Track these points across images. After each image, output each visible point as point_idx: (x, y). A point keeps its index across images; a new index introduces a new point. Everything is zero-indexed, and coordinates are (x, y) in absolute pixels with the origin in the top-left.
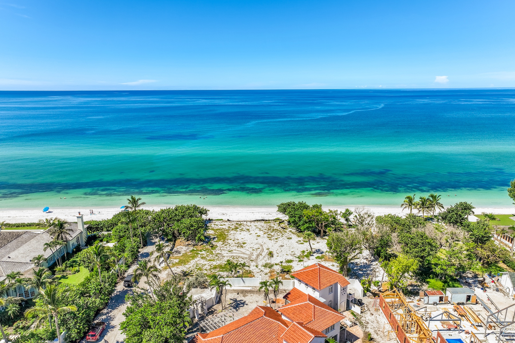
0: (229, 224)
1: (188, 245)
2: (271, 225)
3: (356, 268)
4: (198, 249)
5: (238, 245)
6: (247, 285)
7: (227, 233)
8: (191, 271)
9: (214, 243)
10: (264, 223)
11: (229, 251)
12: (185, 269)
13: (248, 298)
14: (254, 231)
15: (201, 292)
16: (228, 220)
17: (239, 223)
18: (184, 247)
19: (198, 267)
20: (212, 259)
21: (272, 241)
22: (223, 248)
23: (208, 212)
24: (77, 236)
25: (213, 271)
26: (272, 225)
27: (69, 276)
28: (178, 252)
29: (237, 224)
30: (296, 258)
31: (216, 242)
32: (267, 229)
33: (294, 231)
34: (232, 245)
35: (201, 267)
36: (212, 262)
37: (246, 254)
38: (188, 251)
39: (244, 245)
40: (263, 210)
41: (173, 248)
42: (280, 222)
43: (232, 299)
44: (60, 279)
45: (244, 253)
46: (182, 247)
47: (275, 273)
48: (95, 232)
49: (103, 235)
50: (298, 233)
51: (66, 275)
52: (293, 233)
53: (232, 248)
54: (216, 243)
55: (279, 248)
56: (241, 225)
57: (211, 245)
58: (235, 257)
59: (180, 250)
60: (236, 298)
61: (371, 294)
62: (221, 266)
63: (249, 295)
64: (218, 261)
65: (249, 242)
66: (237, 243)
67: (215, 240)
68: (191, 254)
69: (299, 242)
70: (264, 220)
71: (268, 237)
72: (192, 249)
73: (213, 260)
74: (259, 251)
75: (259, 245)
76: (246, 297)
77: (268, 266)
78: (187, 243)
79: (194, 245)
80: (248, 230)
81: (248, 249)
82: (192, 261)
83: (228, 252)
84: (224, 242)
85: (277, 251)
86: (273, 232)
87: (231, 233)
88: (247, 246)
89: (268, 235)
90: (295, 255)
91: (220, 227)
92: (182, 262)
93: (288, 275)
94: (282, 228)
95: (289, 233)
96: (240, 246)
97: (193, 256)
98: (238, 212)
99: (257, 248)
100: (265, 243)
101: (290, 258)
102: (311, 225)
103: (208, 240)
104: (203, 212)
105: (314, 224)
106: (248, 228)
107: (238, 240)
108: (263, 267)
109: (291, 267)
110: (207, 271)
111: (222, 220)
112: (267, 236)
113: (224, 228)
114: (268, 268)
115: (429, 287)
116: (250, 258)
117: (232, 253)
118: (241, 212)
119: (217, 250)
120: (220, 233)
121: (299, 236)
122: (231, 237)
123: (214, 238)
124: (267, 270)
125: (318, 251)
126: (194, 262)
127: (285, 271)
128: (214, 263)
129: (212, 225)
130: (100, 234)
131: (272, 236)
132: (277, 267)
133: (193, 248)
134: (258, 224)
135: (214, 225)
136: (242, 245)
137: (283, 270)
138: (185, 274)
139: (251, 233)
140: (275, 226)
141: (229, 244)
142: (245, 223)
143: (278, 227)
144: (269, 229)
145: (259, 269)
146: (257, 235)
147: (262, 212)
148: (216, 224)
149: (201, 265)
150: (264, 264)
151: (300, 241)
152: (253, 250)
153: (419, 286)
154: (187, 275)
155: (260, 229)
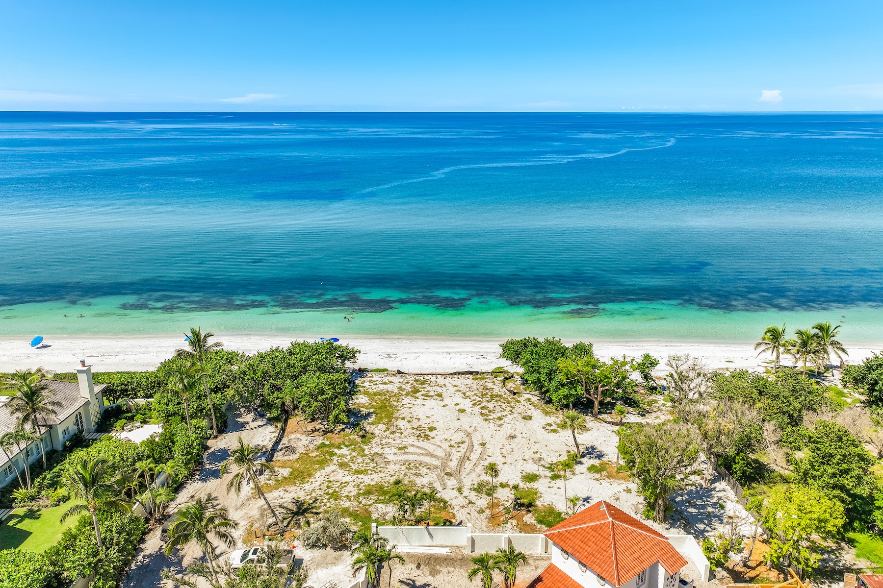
0: (401, 380)
1: (313, 431)
2: (487, 384)
3: (679, 499)
4: (333, 442)
5: (418, 433)
6: (439, 544)
7: (395, 404)
8: (316, 500)
9: (368, 428)
10: (473, 379)
11: (400, 449)
12: (302, 495)
13: (442, 580)
14: (453, 398)
15: (335, 561)
16: (398, 370)
17: (422, 378)
18: (304, 438)
19: (331, 491)
20: (363, 469)
21: (492, 424)
22: (387, 440)
23: (357, 355)
24: (77, 412)
25: (364, 501)
26: (490, 385)
27: (44, 511)
28: (291, 450)
29: (417, 381)
30: (544, 469)
31: (372, 424)
32: (479, 395)
33: (535, 399)
34: (406, 433)
35: (337, 490)
36: (362, 476)
37: (435, 456)
38: (311, 446)
39: (432, 434)
40: (469, 346)
41: (280, 440)
42: (506, 379)
43: (405, 580)
44: (22, 518)
45: (431, 455)
46: (299, 436)
47: (501, 508)
48: (120, 400)
49: (138, 405)
50: (544, 406)
51: (37, 508)
52: (533, 404)
53: (405, 439)
54: (373, 427)
55: (506, 442)
56: (423, 383)
57: (361, 433)
58: (412, 465)
59: (295, 445)
60: (413, 578)
61: (725, 573)
62: (381, 487)
63: (444, 570)
64: (374, 476)
65: (443, 426)
66: (417, 429)
67: (371, 420)
68: (317, 456)
69: (548, 427)
70: (471, 373)
71: (482, 414)
72: (320, 442)
73: (365, 472)
74: (463, 448)
75: (463, 433)
76: (438, 577)
77: (484, 490)
78: (310, 427)
79: (325, 433)
80: (440, 395)
81: (439, 443)
82: (318, 474)
83: (396, 451)
84: (389, 424)
85: (504, 451)
86: (493, 402)
87: (404, 402)
88: (438, 436)
89: (483, 408)
90: (542, 462)
91: (382, 387)
92: (299, 476)
93: (530, 515)
94: (510, 391)
95: (526, 404)
96: (422, 435)
97: (323, 460)
98: (419, 350)
99: (459, 441)
100: (475, 430)
101: (532, 468)
102: (573, 392)
103: (355, 418)
104: (348, 355)
105: (580, 390)
106: (439, 390)
107: (419, 419)
108: (474, 493)
109: (536, 493)
110: (350, 500)
111: (386, 370)
112: (480, 411)
113: (390, 389)
114: (484, 496)
115: (858, 556)
116: (444, 465)
117: (406, 453)
118: (425, 350)
119: (374, 445)
120: (382, 401)
121: (547, 413)
122: (404, 412)
123: (369, 415)
124: (483, 501)
125: (591, 451)
126: (324, 475)
127: (522, 505)
128: (367, 479)
129: (364, 383)
130: (130, 403)
131: (490, 411)
132: (505, 493)
133: (324, 439)
134: (460, 381)
135: (370, 381)
136: (427, 432)
137: (519, 501)
138: (301, 510)
139: (445, 402)
140: (494, 387)
141: (400, 429)
142: (433, 378)
143: (501, 390)
144: (483, 395)
145: (466, 497)
146: (458, 407)
147: (467, 353)
148: (374, 379)
149: (338, 484)
150: (476, 483)
151: (550, 425)
152: (451, 446)
153: (833, 551)
154: (306, 511)
155: (464, 394)
